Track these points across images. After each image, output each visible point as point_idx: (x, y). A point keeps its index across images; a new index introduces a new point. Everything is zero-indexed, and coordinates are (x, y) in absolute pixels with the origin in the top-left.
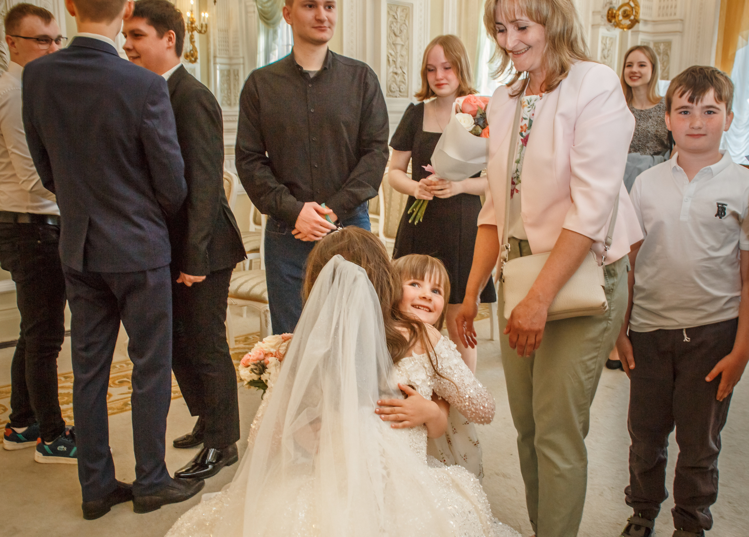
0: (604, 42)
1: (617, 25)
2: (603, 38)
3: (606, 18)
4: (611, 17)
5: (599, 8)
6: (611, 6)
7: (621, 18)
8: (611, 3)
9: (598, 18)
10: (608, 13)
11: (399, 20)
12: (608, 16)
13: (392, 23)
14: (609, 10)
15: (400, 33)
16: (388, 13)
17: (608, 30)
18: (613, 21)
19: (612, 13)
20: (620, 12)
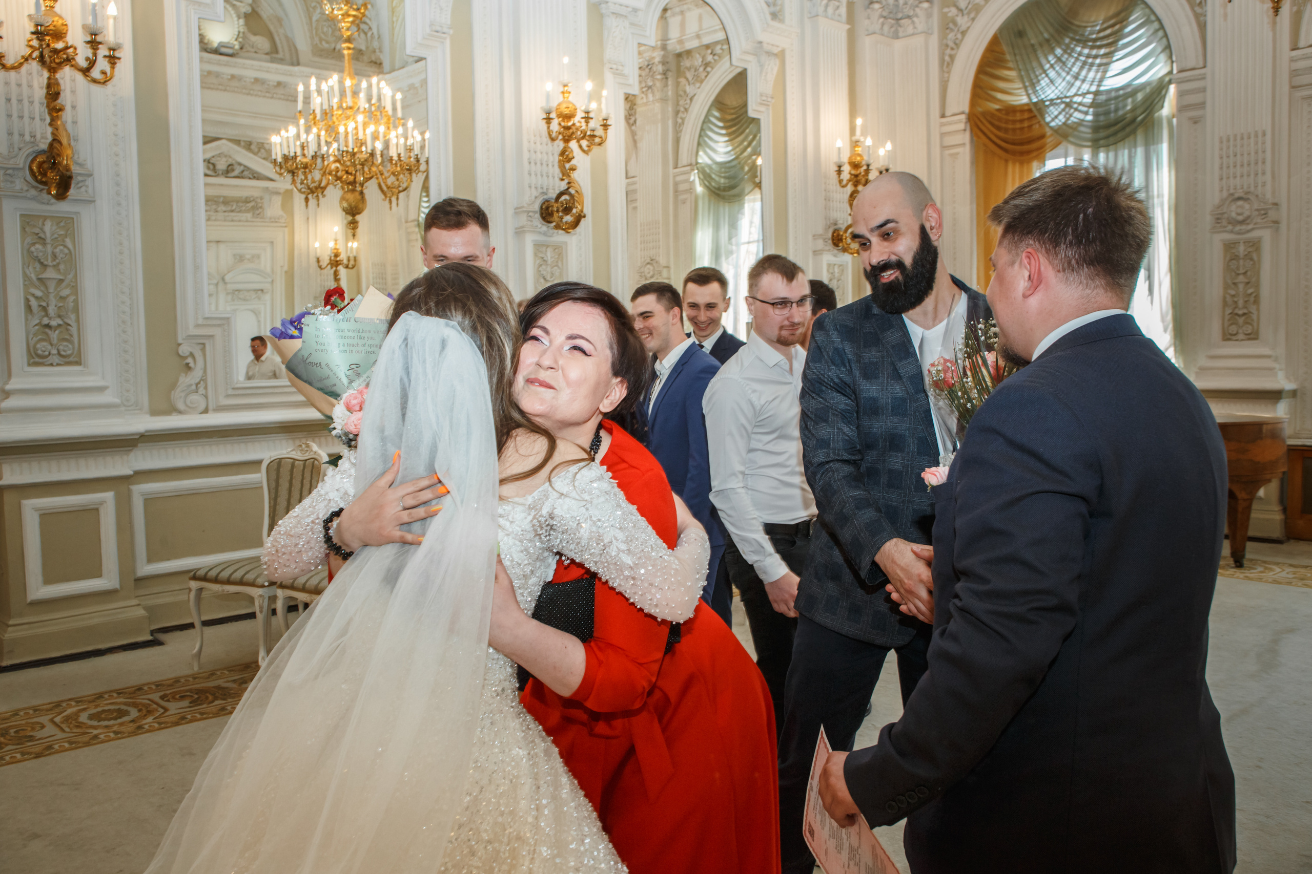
0: (831, 271)
1: (845, 250)
2: (829, 265)
3: (830, 242)
4: (837, 240)
5: (820, 231)
6: (836, 227)
7: (849, 240)
8: (836, 224)
9: (820, 244)
10: (833, 236)
11: (549, 262)
12: (833, 240)
13: (541, 265)
14: (834, 232)
15: (551, 277)
16: (536, 255)
17: (835, 256)
18: (841, 244)
19: (838, 235)
20: (848, 234)
